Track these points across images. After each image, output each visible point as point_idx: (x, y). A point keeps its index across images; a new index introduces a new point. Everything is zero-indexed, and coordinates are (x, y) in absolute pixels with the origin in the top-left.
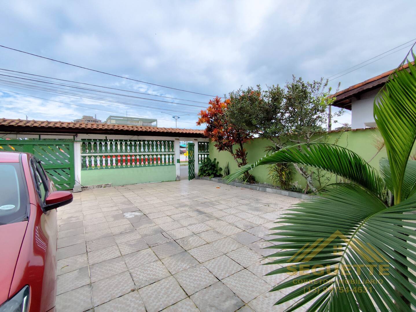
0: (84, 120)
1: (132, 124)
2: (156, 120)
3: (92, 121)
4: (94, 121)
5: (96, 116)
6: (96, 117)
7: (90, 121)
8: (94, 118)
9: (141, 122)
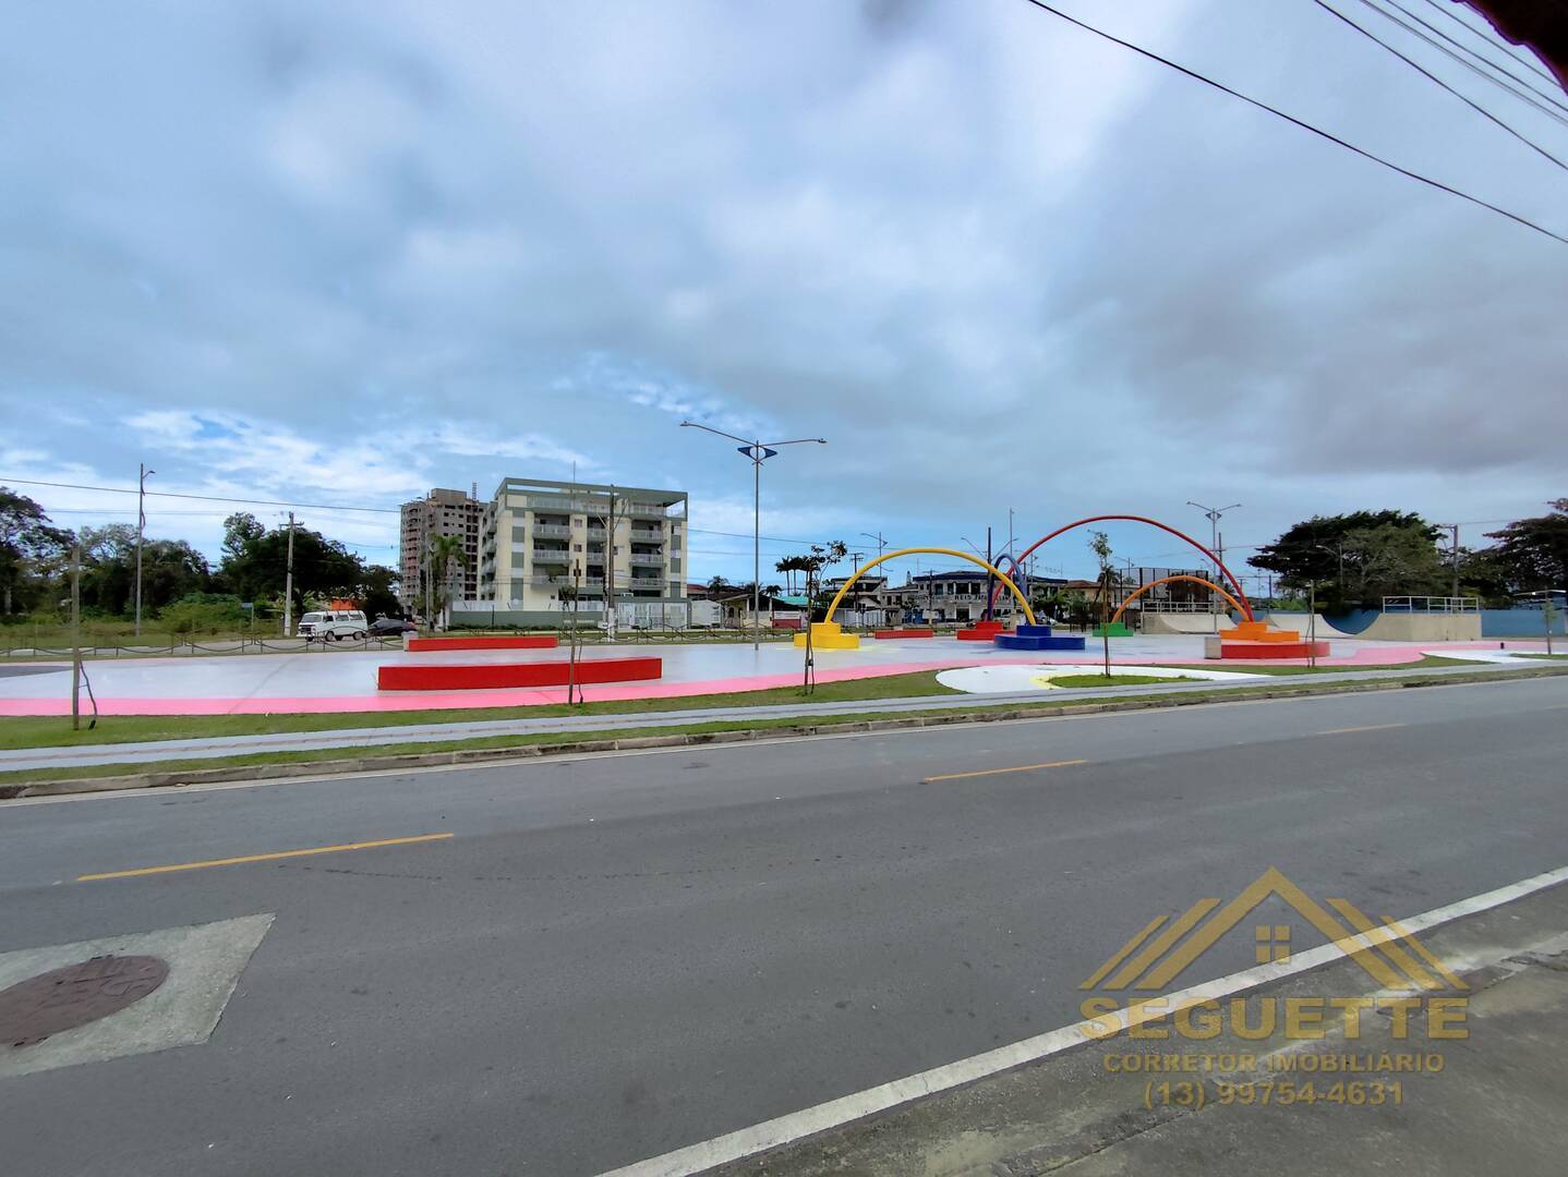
0: (435, 503)
1: (590, 510)
2: (683, 497)
3: (461, 507)
4: (468, 507)
5: (474, 489)
6: (474, 494)
7: (453, 507)
8: (470, 496)
9: (623, 503)
